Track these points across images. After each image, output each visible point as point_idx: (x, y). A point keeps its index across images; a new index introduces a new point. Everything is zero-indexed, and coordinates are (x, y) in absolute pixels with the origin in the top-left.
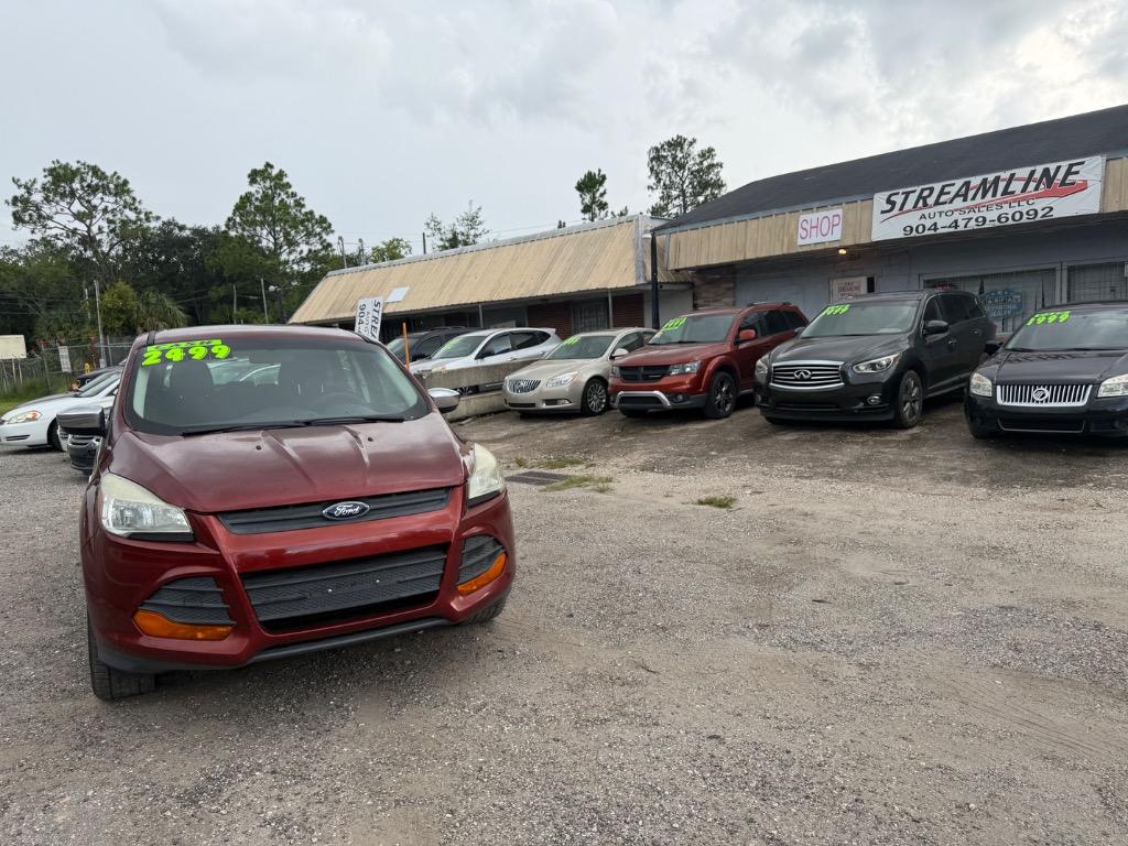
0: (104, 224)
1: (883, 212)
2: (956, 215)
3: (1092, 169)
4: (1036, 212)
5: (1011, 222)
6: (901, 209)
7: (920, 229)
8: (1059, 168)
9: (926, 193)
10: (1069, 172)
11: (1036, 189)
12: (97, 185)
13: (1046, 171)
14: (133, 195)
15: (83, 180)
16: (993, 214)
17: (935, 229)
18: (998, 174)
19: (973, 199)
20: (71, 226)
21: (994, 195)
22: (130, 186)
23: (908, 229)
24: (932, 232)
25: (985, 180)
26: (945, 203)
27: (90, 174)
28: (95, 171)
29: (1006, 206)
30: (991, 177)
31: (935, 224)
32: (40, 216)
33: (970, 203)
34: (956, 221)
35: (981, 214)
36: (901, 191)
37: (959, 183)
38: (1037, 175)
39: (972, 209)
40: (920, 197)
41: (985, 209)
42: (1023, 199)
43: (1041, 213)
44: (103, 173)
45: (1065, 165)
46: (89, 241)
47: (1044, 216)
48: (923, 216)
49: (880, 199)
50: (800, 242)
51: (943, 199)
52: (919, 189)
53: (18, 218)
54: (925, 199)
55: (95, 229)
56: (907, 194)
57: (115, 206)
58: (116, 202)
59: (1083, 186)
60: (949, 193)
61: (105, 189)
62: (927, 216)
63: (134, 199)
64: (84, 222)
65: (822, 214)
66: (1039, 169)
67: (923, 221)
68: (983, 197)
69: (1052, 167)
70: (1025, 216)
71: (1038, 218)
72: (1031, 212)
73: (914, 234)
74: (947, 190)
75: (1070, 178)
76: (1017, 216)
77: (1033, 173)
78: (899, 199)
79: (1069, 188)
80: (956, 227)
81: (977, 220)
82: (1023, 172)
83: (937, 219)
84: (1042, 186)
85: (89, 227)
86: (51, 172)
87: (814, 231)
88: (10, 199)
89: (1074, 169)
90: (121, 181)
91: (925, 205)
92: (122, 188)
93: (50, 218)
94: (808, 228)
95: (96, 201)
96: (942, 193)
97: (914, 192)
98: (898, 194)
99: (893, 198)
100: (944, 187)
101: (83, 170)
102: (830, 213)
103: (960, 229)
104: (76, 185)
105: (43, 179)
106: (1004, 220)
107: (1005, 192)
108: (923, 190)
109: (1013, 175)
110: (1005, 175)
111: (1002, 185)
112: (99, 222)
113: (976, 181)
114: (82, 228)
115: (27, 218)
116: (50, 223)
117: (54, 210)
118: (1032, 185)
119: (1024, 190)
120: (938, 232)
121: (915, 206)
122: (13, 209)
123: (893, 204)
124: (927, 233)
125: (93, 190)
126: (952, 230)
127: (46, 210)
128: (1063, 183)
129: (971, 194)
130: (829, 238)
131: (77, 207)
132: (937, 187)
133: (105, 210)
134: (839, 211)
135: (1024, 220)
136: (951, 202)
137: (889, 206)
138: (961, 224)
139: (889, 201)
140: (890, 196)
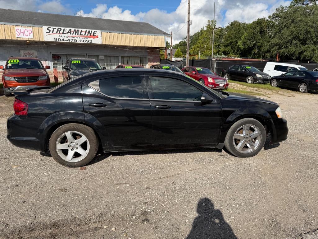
1: (46, 32)
2: (69, 38)
3: (98, 33)
4: (88, 41)
5: (83, 42)
6: (53, 32)
7: (59, 40)
8: (92, 31)
9: (59, 30)
10: (94, 33)
11: (88, 35)
13: (89, 31)
16: (78, 39)
17: (64, 41)
18: (78, 29)
19: (73, 34)
21: (78, 34)
23: (56, 39)
24: (63, 41)
25: (75, 30)
26: (65, 34)
29: (81, 38)
30: (77, 29)
31: (63, 39)
33: (72, 35)
34: (69, 39)
35: (75, 39)
36: (52, 27)
37: (68, 29)
38: (87, 32)
39: (73, 37)
40: (58, 30)
41: (76, 37)
42: (85, 37)
43: (90, 41)
45: (93, 31)
47: (90, 42)
48: (59, 36)
49: (45, 28)
50: (17, 36)
51: (65, 32)
52: (57, 28)
54: (59, 31)
56: (54, 29)
59: (97, 37)
60: (66, 31)
62: (61, 36)
65: (24, 28)
66: (88, 30)
67: (60, 38)
68: (75, 34)
69: (91, 30)
70: (86, 41)
71: (89, 43)
72: (87, 41)
73: (58, 41)
74: (65, 30)
75: (95, 34)
76: (84, 41)
77: (86, 31)
78: (51, 30)
79: (95, 37)
80: (69, 41)
81: (74, 40)
82: (84, 30)
83: (64, 38)
84: (89, 35)
87: (22, 34)
89: (95, 32)
91: (60, 33)
94: (20, 32)
96: (64, 31)
97: (56, 28)
98: (51, 28)
99: (49, 29)
100: (64, 29)
102: (28, 29)
103: (71, 42)
106: (81, 41)
107: (80, 34)
108: (58, 29)
109: (82, 30)
110: (80, 30)
111: (79, 32)
113: (73, 29)
118: (87, 34)
119: (85, 35)
120: (65, 41)
121: (57, 33)
123: (50, 31)
124: (61, 41)
126: (68, 42)
128: (93, 35)
129: (72, 33)
130: (28, 37)
132: (63, 29)
134: (31, 29)
135: (86, 42)
136: (67, 34)
137: (48, 31)
138: (71, 40)
139: (48, 29)
140: (48, 28)
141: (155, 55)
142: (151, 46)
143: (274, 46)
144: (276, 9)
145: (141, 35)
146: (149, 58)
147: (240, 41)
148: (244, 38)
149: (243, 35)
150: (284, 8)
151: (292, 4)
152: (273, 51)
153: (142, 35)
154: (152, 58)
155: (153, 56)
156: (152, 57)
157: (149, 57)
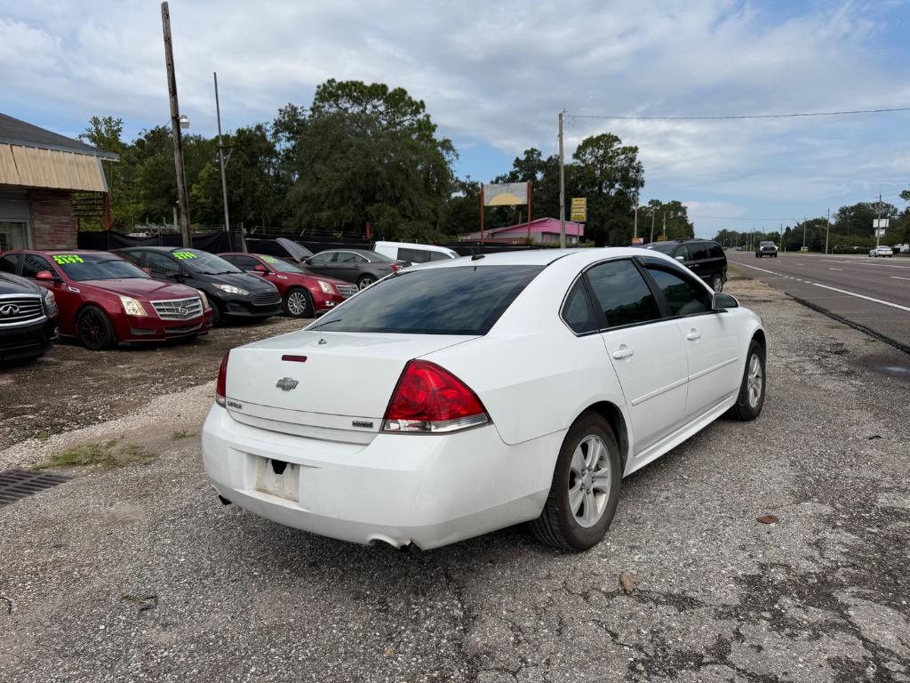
141: (58, 218)
142: (44, 185)
143: (301, 203)
144: (281, 111)
145: (14, 147)
146: (36, 226)
147: (199, 186)
148: (206, 176)
149: (201, 169)
150: (299, 111)
151: (317, 103)
152: (302, 216)
153: (19, 148)
154: (47, 226)
155: (51, 218)
156: (48, 223)
157: (38, 225)
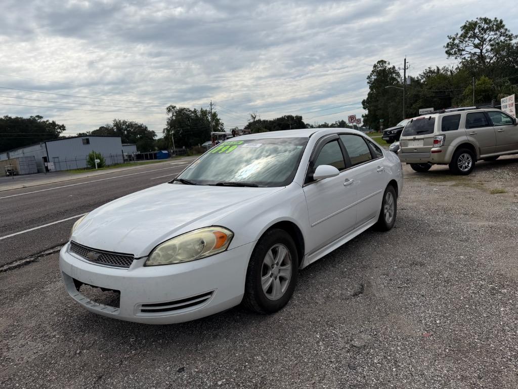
0: (489, 48)
12: (487, 27)
14: (505, 27)
15: (480, 27)
20: (473, 52)
22: (504, 23)
27: (483, 22)
28: (486, 20)
32: (459, 50)
44: (490, 20)
46: (482, 57)
53: (448, 53)
55: (484, 51)
57: (495, 37)
58: (496, 34)
61: (491, 29)
63: (506, 30)
64: (479, 48)
85: (481, 50)
86: (464, 27)
88: (446, 45)
90: (499, 22)
92: (500, 25)
93: (463, 50)
95: (486, 36)
101: (479, 22)
104: (476, 31)
105: (460, 32)
112: (487, 47)
114: (478, 51)
115: (453, 53)
116: (464, 53)
117: (464, 45)
122: (447, 49)
125: (485, 30)
127: (462, 46)
131: (477, 41)
133: (490, 41)
